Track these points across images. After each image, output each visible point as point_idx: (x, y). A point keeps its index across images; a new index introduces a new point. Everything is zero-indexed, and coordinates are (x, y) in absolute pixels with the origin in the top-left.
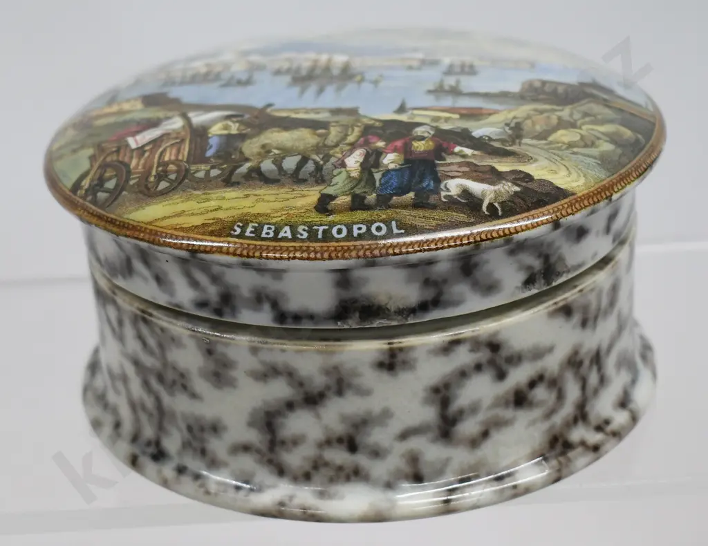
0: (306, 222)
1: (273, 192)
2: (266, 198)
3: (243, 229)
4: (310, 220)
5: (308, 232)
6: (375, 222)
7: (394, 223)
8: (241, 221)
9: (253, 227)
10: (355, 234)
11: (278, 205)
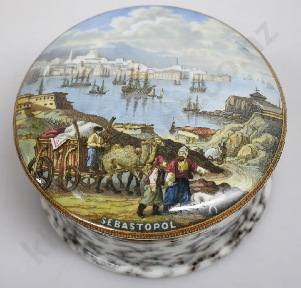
0: (134, 221)
1: (118, 200)
2: (117, 204)
3: (107, 221)
4: (135, 220)
5: (135, 226)
6: (163, 222)
7: (171, 223)
8: (105, 216)
9: (111, 221)
10: (155, 229)
11: (122, 209)
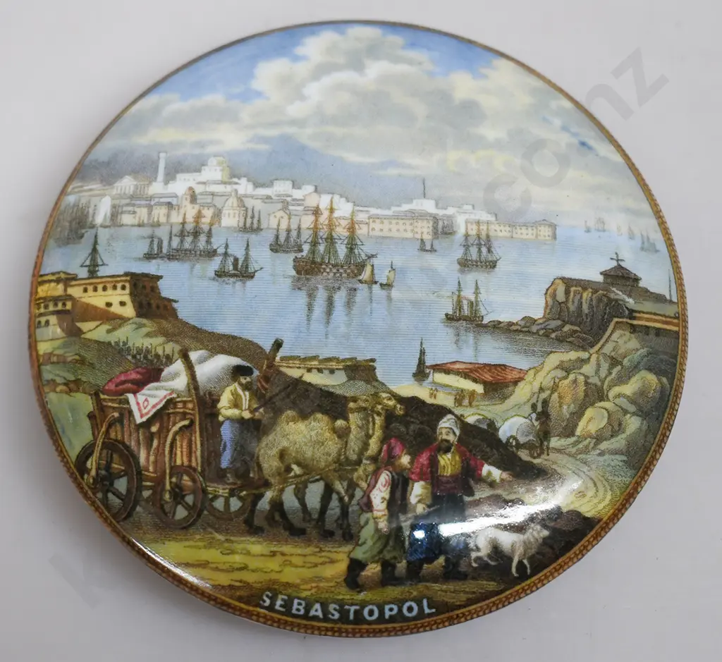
0: (338, 600)
1: (299, 551)
2: (295, 560)
3: (273, 599)
4: (341, 597)
5: (339, 612)
6: (407, 601)
7: (425, 602)
8: (269, 589)
9: (283, 600)
10: (387, 616)
11: (307, 573)
